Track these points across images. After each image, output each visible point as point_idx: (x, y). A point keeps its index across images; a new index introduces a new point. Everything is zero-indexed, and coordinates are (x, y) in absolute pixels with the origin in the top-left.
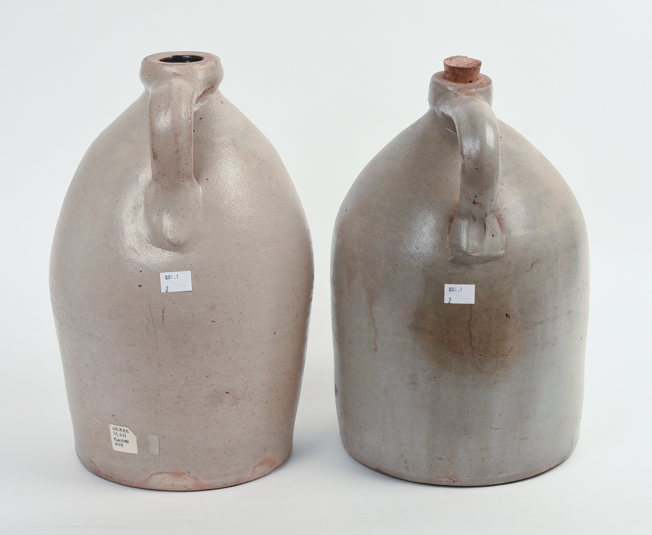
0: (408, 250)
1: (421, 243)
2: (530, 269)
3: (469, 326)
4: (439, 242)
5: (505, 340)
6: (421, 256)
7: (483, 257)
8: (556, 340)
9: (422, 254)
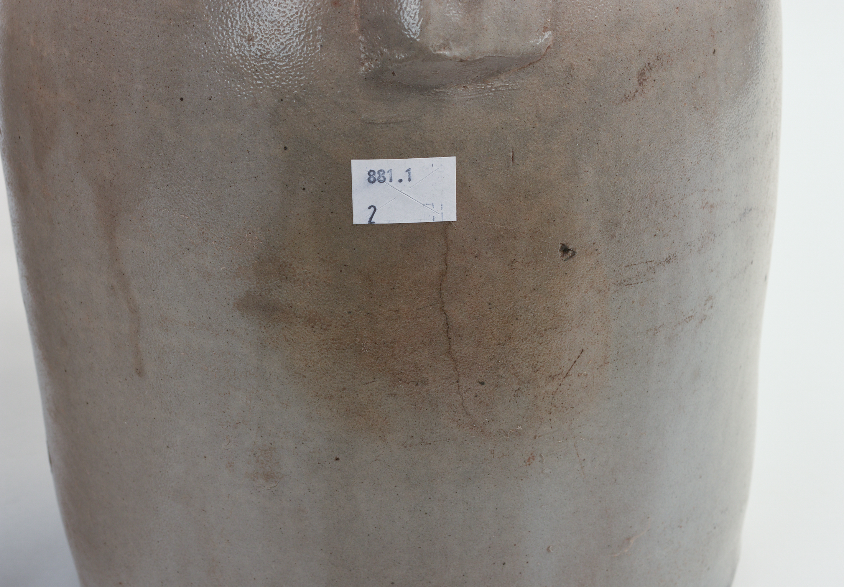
0: (217, 45)
1: (262, 20)
2: (637, 91)
3: (440, 294)
4: (322, 13)
5: (559, 330)
6: (263, 66)
7: (480, 59)
8: (709, 304)
9: (267, 60)
